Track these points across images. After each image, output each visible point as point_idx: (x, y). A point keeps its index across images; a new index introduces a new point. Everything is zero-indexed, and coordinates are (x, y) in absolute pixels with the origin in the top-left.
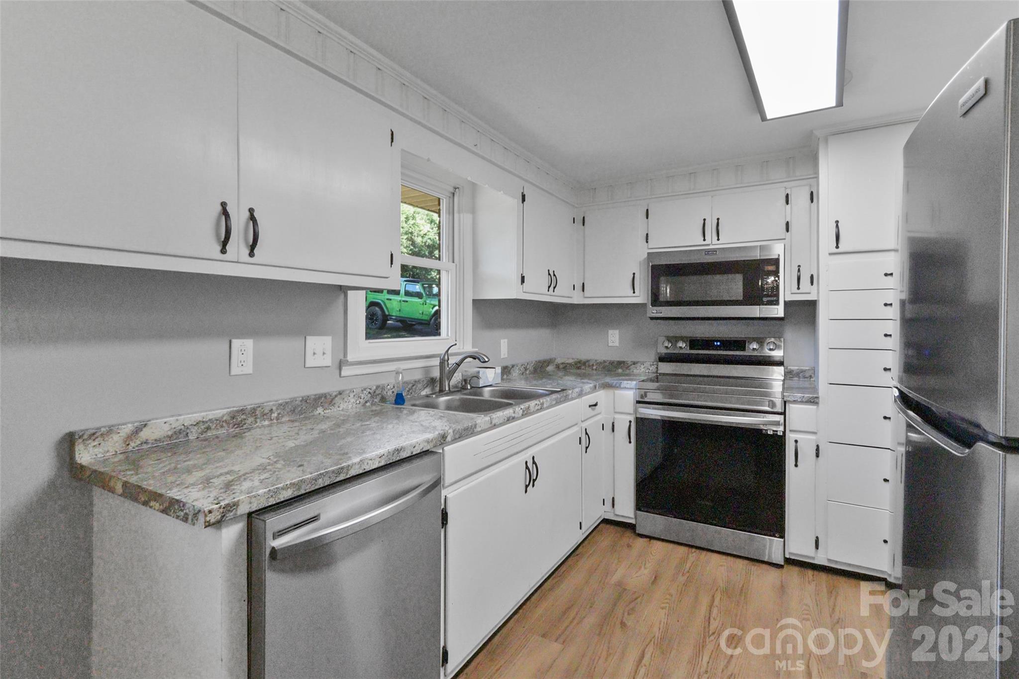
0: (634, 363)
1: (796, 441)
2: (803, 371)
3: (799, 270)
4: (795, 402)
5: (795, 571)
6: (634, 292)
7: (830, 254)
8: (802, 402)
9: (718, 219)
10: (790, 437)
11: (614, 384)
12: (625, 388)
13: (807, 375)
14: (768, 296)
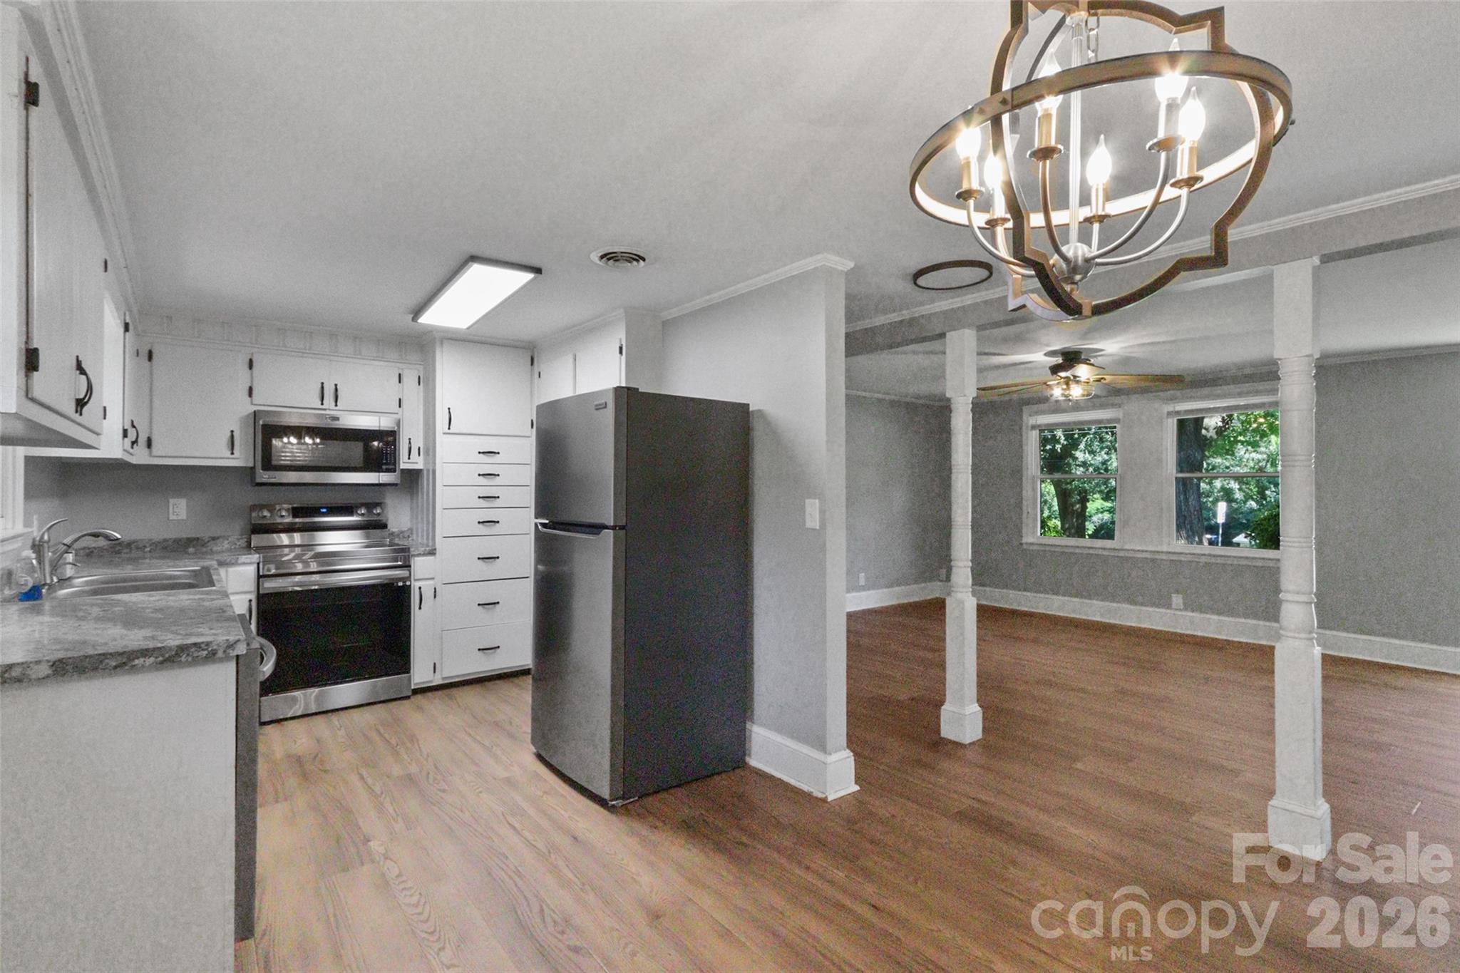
0: (214, 539)
1: (420, 588)
2: (402, 532)
3: (410, 443)
4: (419, 555)
5: (419, 697)
6: (232, 453)
7: (444, 433)
8: (424, 555)
9: (336, 385)
10: (415, 585)
11: (228, 561)
12: (244, 564)
13: (406, 535)
14: (386, 464)
